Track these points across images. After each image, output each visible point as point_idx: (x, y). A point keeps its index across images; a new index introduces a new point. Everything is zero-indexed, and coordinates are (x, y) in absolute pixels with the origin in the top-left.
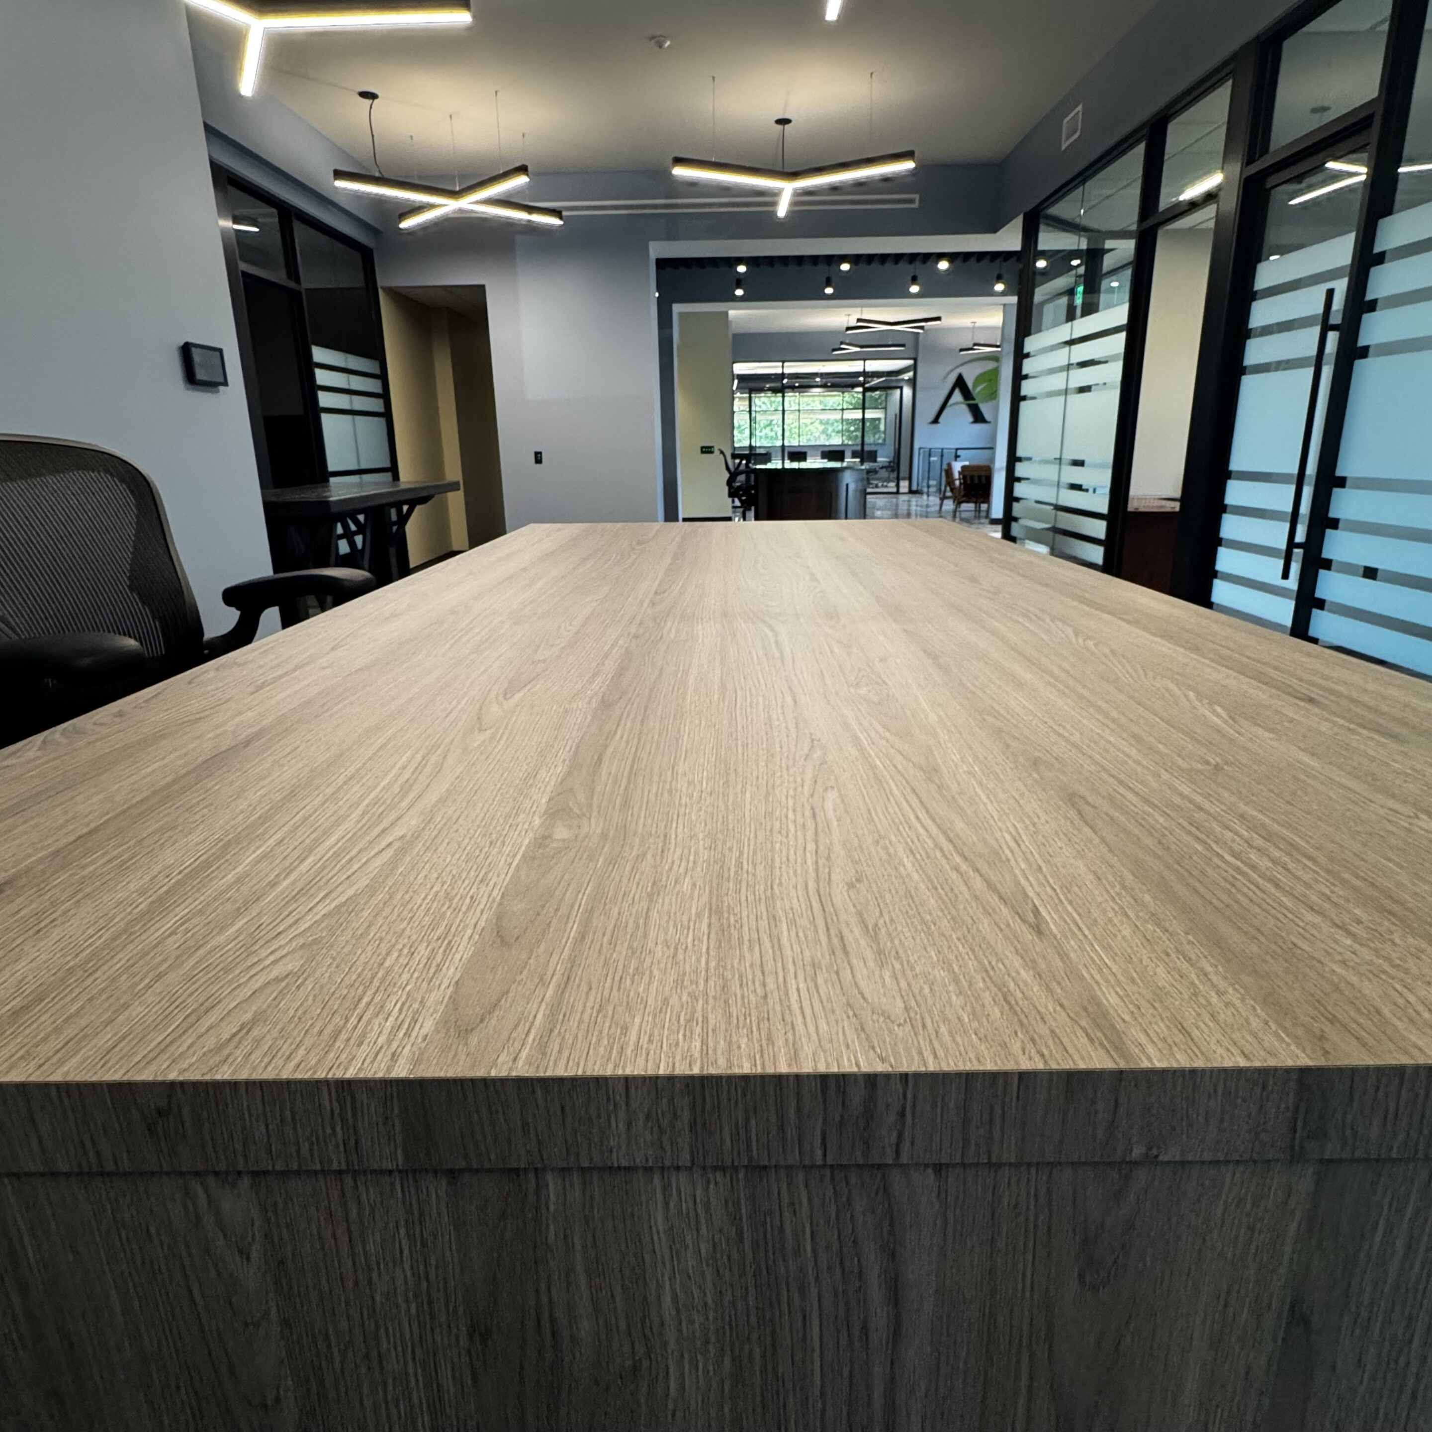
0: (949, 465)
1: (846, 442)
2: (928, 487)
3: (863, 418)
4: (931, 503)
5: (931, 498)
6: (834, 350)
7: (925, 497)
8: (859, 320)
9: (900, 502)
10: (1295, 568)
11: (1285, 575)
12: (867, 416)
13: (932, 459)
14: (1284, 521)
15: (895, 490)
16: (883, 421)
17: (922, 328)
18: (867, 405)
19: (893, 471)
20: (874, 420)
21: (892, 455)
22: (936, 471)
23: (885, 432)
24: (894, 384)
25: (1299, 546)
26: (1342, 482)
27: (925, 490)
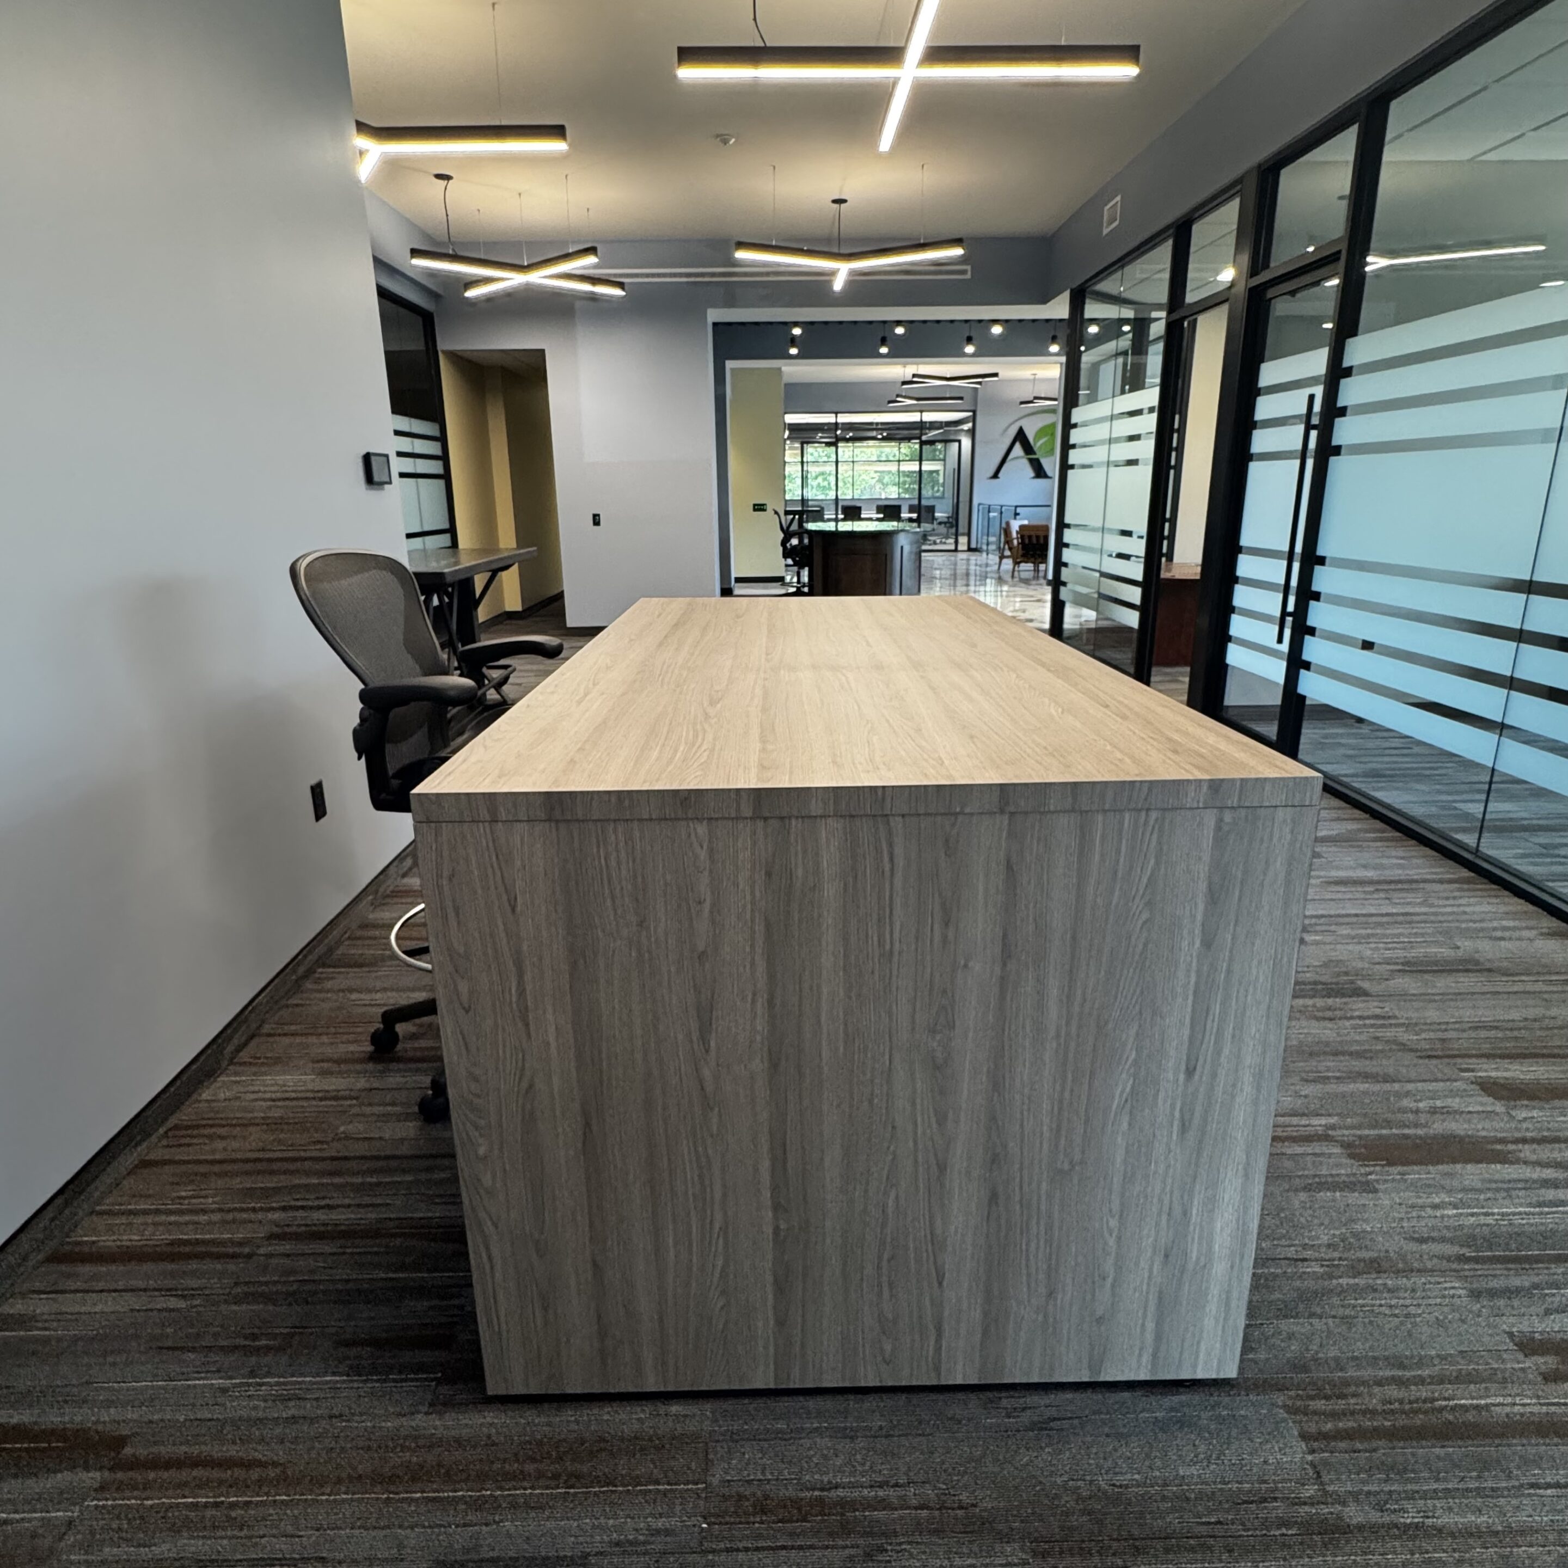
0: (1008, 524)
1: (903, 495)
2: (988, 544)
3: (920, 470)
4: (990, 562)
5: (990, 556)
6: (890, 402)
7: (984, 554)
8: (914, 376)
9: (959, 562)
10: (1287, 633)
11: (1280, 640)
12: (924, 468)
13: (992, 514)
14: (1278, 591)
15: (953, 547)
16: (941, 473)
17: (980, 383)
18: (924, 457)
19: (952, 527)
20: (931, 472)
21: (950, 509)
22: (995, 528)
23: (943, 485)
24: (952, 437)
25: (1290, 614)
26: (1322, 561)
27: (985, 547)
